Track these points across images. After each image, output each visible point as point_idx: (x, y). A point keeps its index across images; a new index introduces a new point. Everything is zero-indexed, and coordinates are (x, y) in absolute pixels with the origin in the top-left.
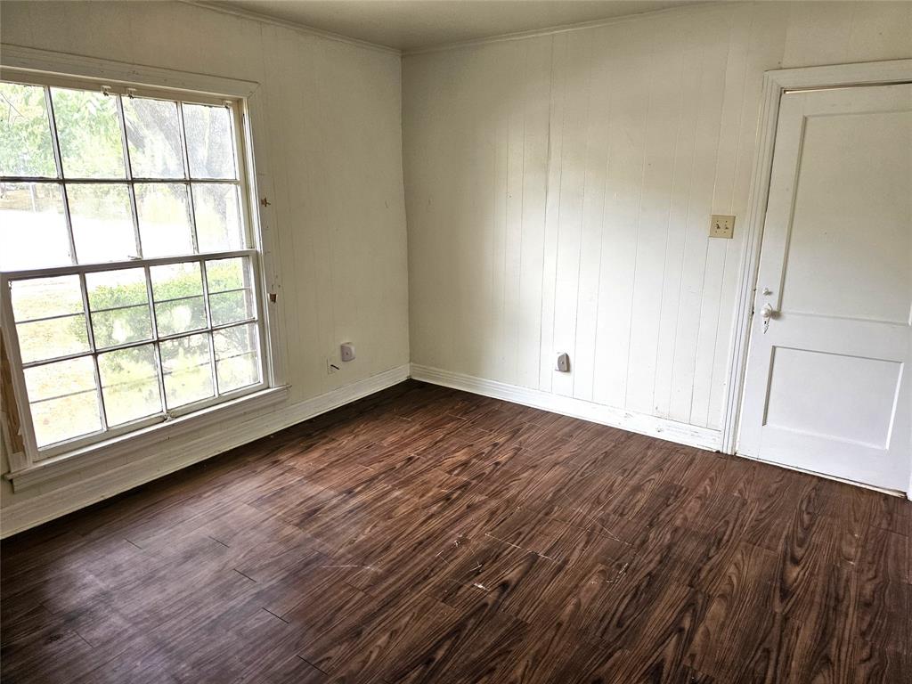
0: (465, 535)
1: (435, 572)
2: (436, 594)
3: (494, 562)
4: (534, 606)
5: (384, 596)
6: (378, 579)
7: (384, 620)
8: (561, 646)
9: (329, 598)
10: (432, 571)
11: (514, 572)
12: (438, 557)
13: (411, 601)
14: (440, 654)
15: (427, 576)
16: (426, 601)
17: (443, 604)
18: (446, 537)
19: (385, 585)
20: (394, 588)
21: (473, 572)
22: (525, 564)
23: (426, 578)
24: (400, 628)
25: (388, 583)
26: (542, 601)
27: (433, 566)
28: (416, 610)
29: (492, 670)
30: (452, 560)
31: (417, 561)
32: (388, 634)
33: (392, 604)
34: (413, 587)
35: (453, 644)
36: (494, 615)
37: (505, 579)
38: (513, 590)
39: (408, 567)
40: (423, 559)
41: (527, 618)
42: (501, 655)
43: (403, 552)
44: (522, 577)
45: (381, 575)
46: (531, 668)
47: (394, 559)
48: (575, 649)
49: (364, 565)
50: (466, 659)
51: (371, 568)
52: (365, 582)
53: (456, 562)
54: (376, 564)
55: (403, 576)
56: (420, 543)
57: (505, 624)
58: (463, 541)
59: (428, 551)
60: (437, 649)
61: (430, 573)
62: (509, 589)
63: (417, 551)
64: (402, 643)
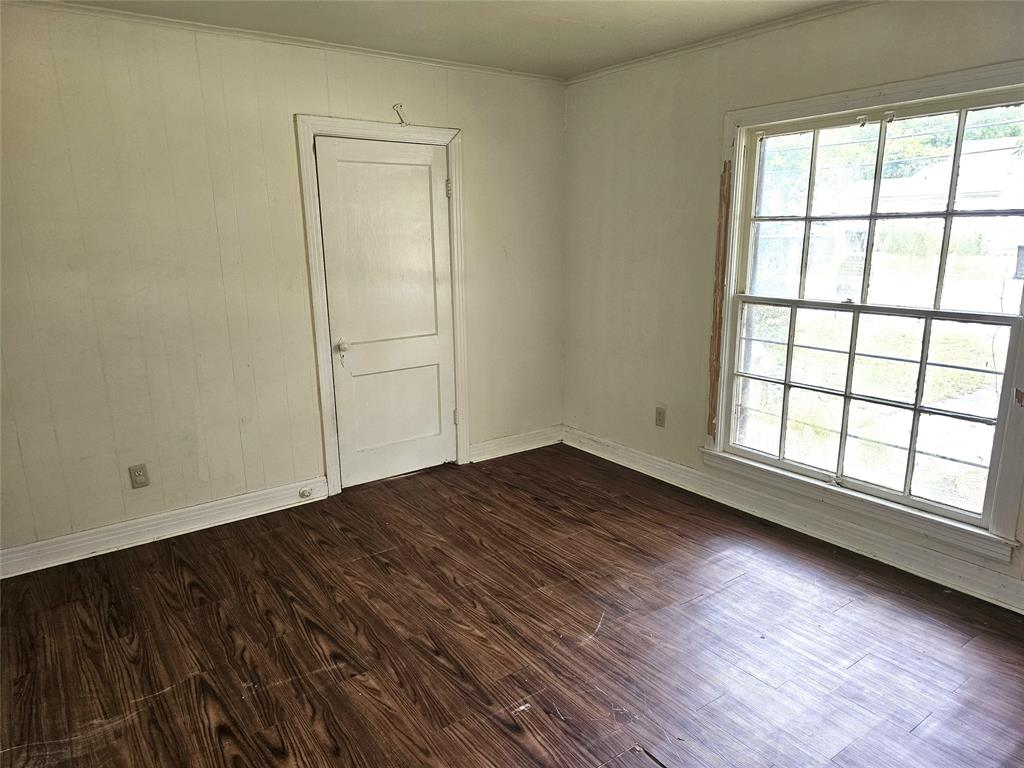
2: (525, 672)
4: (467, 742)
7: (505, 637)
8: (397, 742)
11: (538, 745)
13: (522, 655)
16: (517, 664)
17: (507, 674)
19: (557, 644)
20: (548, 648)
23: (556, 672)
24: (487, 643)
25: (559, 646)
26: (471, 751)
28: (507, 656)
29: (401, 685)
32: (483, 636)
33: (525, 644)
34: (545, 660)
35: (448, 670)
36: (472, 706)
38: (505, 733)
41: (450, 729)
42: (415, 695)
44: (524, 749)
45: (575, 643)
46: (388, 712)
48: (386, 752)
49: (597, 635)
50: (425, 673)
51: (589, 639)
54: (595, 643)
55: (566, 657)
60: (448, 660)
61: (561, 674)
62: (506, 730)
64: (469, 642)
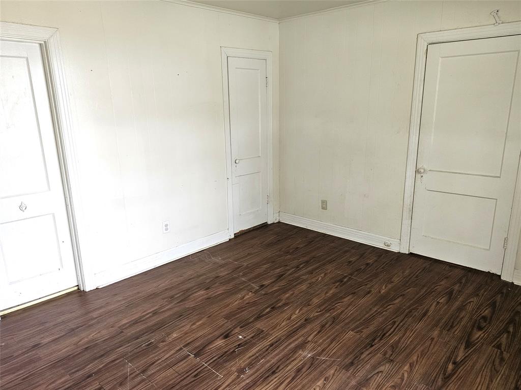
0: (238, 377)
1: (266, 349)
2: (266, 335)
3: (226, 352)
5: (296, 337)
6: (302, 346)
7: (295, 324)
9: (328, 338)
10: (267, 350)
11: (217, 344)
12: (262, 359)
13: (281, 332)
14: (268, 310)
15: (271, 346)
16: (273, 332)
17: (264, 330)
18: (254, 377)
19: (296, 342)
20: (291, 340)
21: (242, 346)
22: (207, 349)
24: (286, 321)
25: (294, 344)
26: (210, 328)
27: (267, 352)
28: (278, 328)
30: (253, 356)
31: (277, 358)
32: (291, 319)
33: (292, 332)
34: (279, 340)
35: (261, 313)
36: (238, 323)
37: (224, 340)
38: (223, 334)
39: (283, 353)
40: (273, 358)
41: (222, 320)
43: (287, 366)
44: (214, 340)
45: (299, 349)
47: (293, 361)
49: (313, 358)
51: (307, 354)
52: (310, 346)
53: (250, 354)
54: (304, 357)
55: (286, 347)
56: (274, 373)
57: (235, 319)
58: (241, 371)
59: (268, 365)
60: (269, 312)
61: (269, 348)
62: (224, 335)
63: (277, 366)
64: (285, 315)
